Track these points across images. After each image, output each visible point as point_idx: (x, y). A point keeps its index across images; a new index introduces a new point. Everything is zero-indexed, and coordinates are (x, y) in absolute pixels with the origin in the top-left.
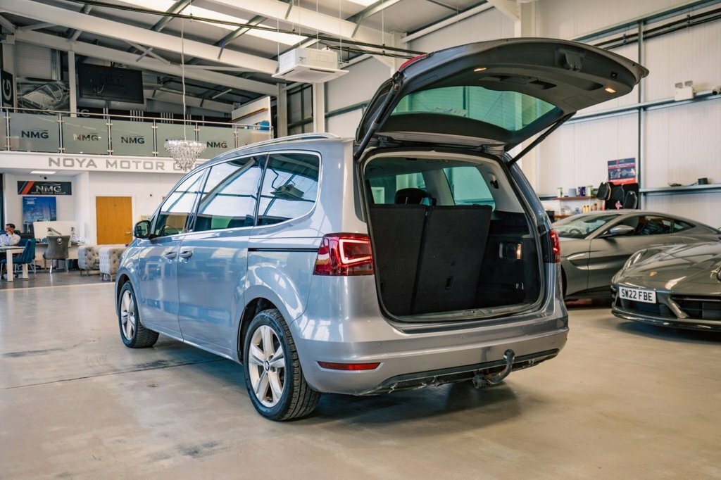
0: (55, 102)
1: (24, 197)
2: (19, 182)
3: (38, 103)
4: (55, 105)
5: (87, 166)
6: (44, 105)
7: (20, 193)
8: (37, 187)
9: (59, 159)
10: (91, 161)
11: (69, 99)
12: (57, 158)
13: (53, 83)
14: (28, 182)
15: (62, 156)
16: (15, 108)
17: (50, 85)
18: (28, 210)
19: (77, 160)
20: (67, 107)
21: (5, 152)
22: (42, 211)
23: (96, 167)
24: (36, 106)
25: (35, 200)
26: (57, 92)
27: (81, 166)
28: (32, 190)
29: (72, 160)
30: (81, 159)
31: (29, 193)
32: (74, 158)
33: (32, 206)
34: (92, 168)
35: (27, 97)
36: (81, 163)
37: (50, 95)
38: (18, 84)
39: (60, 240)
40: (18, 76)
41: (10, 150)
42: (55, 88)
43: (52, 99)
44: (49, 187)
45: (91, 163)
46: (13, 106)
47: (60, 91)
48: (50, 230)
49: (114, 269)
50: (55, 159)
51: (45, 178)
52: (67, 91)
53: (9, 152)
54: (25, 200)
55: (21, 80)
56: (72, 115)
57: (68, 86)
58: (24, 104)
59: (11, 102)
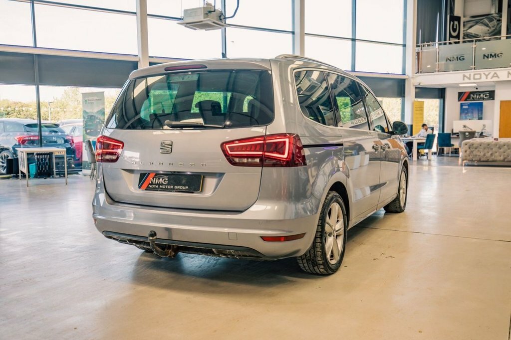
0: (490, 31)
1: (461, 104)
2: (459, 93)
3: (477, 33)
4: (490, 33)
5: (491, 78)
6: (482, 35)
7: (459, 100)
8: (472, 95)
9: (470, 75)
10: (495, 73)
11: (501, 26)
12: (469, 74)
13: (490, 16)
14: (465, 92)
15: (472, 72)
16: (461, 40)
17: (488, 18)
18: (463, 112)
19: (484, 74)
20: (499, 33)
21: (435, 73)
22: (472, 113)
23: (499, 78)
24: (476, 36)
25: (468, 105)
26: (493, 22)
27: (487, 78)
28: (468, 98)
29: (480, 74)
30: (487, 73)
31: (466, 100)
32: (482, 73)
33: (467, 109)
34: (495, 79)
35: (470, 31)
36: (487, 76)
37: (487, 25)
38: (464, 22)
39: (467, 134)
40: (464, 17)
41: (438, 71)
42: (491, 20)
43: (488, 28)
44: (480, 95)
45: (496, 75)
46: (459, 39)
47: (495, 21)
48: (465, 127)
49: (465, 156)
50: (467, 75)
51: (477, 89)
52: (500, 21)
53: (437, 73)
54: (462, 105)
55: (468, 19)
56: (502, 38)
57: (501, 16)
58: (467, 37)
59: (458, 37)
